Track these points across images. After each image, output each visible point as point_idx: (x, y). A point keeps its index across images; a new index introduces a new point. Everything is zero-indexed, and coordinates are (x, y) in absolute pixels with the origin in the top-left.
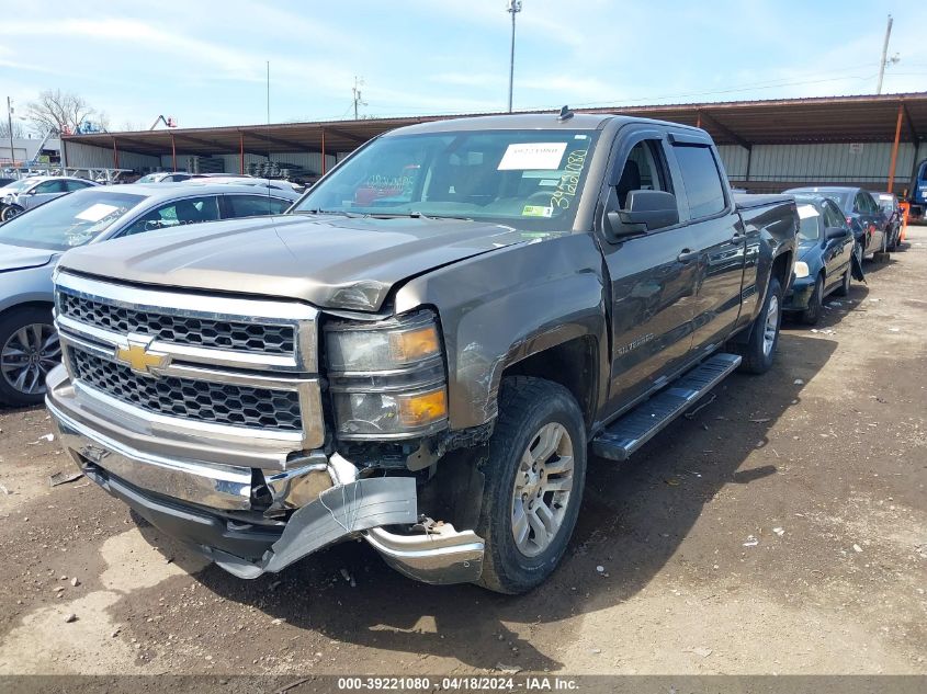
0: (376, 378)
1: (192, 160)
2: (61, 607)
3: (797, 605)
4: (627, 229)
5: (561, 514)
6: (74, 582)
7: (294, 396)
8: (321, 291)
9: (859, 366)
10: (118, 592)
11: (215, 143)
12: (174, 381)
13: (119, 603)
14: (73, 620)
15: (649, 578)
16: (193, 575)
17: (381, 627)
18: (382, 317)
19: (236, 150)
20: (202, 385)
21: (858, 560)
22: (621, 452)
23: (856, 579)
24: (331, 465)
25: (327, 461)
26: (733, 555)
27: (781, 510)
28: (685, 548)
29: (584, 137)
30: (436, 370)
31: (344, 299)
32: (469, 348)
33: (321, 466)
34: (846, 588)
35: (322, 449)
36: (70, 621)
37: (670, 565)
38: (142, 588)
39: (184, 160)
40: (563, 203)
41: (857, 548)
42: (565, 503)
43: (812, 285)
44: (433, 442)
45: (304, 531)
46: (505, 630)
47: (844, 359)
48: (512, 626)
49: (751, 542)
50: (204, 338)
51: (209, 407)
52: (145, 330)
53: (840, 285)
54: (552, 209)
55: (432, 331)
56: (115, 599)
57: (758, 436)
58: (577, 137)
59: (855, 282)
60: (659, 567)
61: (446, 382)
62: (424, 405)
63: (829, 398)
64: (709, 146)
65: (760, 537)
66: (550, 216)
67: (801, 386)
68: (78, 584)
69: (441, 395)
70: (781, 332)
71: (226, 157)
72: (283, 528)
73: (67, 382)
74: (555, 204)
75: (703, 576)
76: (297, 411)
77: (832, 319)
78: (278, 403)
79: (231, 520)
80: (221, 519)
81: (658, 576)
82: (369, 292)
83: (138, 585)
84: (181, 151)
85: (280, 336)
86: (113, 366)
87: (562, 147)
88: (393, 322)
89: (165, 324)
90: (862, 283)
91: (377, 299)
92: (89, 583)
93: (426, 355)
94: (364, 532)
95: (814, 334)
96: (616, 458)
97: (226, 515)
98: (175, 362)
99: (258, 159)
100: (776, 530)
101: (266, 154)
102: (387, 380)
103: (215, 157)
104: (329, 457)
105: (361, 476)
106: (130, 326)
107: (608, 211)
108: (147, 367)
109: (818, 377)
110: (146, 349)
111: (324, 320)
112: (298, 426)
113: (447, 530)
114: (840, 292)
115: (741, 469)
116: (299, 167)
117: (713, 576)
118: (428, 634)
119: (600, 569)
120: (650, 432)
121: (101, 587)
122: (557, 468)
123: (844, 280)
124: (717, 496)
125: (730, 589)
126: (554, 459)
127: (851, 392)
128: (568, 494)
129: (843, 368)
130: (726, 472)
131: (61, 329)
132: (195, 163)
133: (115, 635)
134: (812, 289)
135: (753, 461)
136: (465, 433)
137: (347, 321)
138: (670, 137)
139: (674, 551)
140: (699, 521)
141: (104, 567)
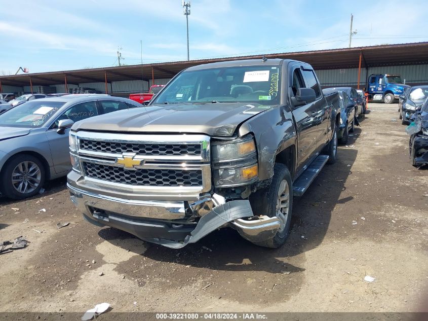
0: (231, 162)
1: (40, 88)
2: (93, 271)
3: (380, 242)
4: (299, 103)
5: (287, 216)
6: (93, 262)
7: (200, 172)
8: (210, 130)
9: (369, 158)
10: (115, 264)
11: (52, 79)
12: (145, 171)
13: (117, 267)
14: (102, 275)
15: (323, 238)
16: (142, 255)
17: (229, 264)
18: (234, 138)
19: (63, 83)
20: (158, 171)
21: (395, 225)
22: (300, 192)
23: (398, 231)
24: (213, 198)
25: (212, 196)
26: (351, 228)
27: (360, 211)
28: (330, 227)
29: (275, 68)
30: (254, 158)
31: (220, 132)
32: (265, 148)
33: (209, 199)
34: (395, 235)
35: (209, 192)
36: (101, 275)
37: (328, 234)
38: (124, 262)
39: (36, 88)
40: (274, 94)
41: (393, 221)
42: (287, 212)
43: (344, 127)
44: (252, 186)
45: (206, 225)
46: (278, 260)
47: (362, 156)
48: (280, 259)
49: (355, 223)
50: (160, 152)
51: (161, 180)
52: (131, 151)
53: (351, 128)
54: (270, 97)
55: (253, 142)
56: (115, 266)
57: (341, 186)
58: (273, 68)
59: (355, 127)
60: (324, 234)
61: (258, 162)
62: (249, 171)
63: (362, 171)
64: (312, 70)
65: (357, 221)
66: (270, 99)
67: (350, 167)
68: (95, 262)
69: (255, 167)
70: (338, 147)
71: (56, 86)
72: (196, 224)
73: (82, 178)
74: (271, 95)
75: (342, 236)
76: (200, 177)
77: (352, 141)
78: (192, 175)
79: (174, 224)
80: (168, 224)
81: (325, 237)
82: (228, 129)
83: (121, 261)
84: (34, 84)
85: (195, 148)
86: (111, 168)
87: (268, 72)
88: (239, 139)
89: (141, 148)
90: (358, 127)
91: (232, 132)
92: (100, 261)
93: (251, 152)
94: (233, 221)
95: (347, 147)
96: (299, 195)
97: (171, 222)
98: (147, 162)
99: (74, 87)
100: (362, 218)
101: (77, 84)
102: (236, 162)
103: (51, 86)
104: (212, 195)
105: (227, 201)
106: (122, 150)
107: (291, 96)
108: (133, 166)
109: (355, 163)
110: (133, 158)
111: (212, 140)
112: (200, 183)
113: (266, 218)
114: (351, 131)
115: (340, 198)
116: (94, 89)
117: (345, 236)
118: (249, 264)
119: (303, 237)
120: (308, 185)
121: (105, 263)
122: (284, 198)
123: (352, 125)
124: (335, 208)
125: (354, 239)
126: (283, 195)
127: (369, 168)
128: (288, 209)
129: (363, 160)
130: (335, 201)
131: (80, 155)
132: (42, 88)
133: (124, 278)
134: (344, 129)
135: (343, 195)
136: (263, 182)
137: (221, 140)
138: (302, 67)
139: (327, 229)
140: (332, 217)
141: (102, 256)
